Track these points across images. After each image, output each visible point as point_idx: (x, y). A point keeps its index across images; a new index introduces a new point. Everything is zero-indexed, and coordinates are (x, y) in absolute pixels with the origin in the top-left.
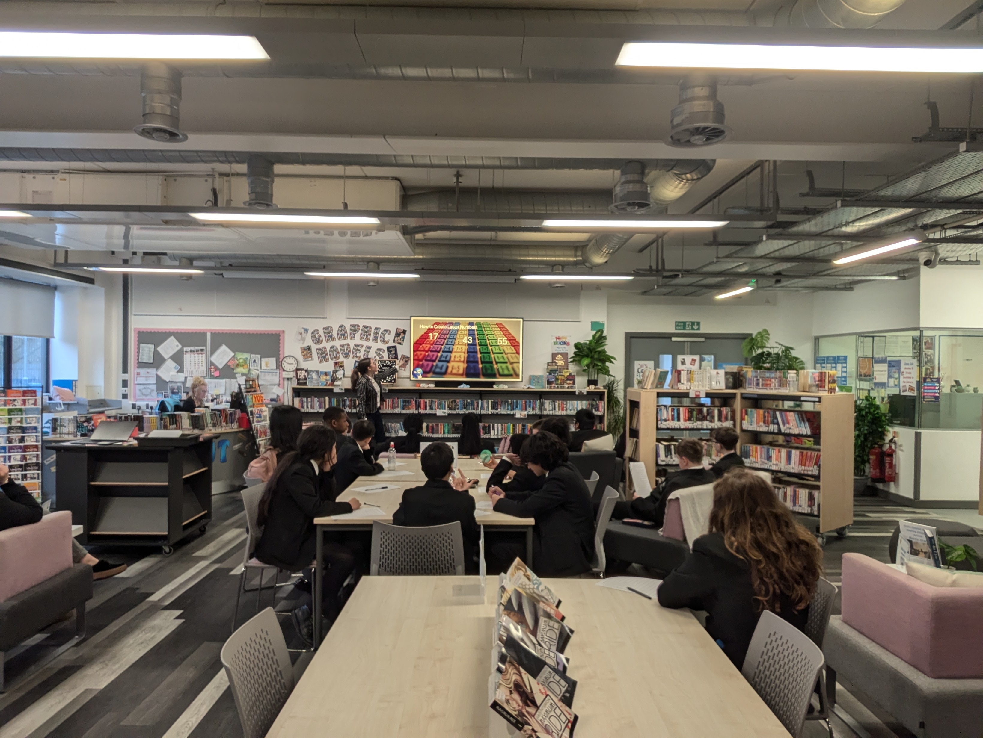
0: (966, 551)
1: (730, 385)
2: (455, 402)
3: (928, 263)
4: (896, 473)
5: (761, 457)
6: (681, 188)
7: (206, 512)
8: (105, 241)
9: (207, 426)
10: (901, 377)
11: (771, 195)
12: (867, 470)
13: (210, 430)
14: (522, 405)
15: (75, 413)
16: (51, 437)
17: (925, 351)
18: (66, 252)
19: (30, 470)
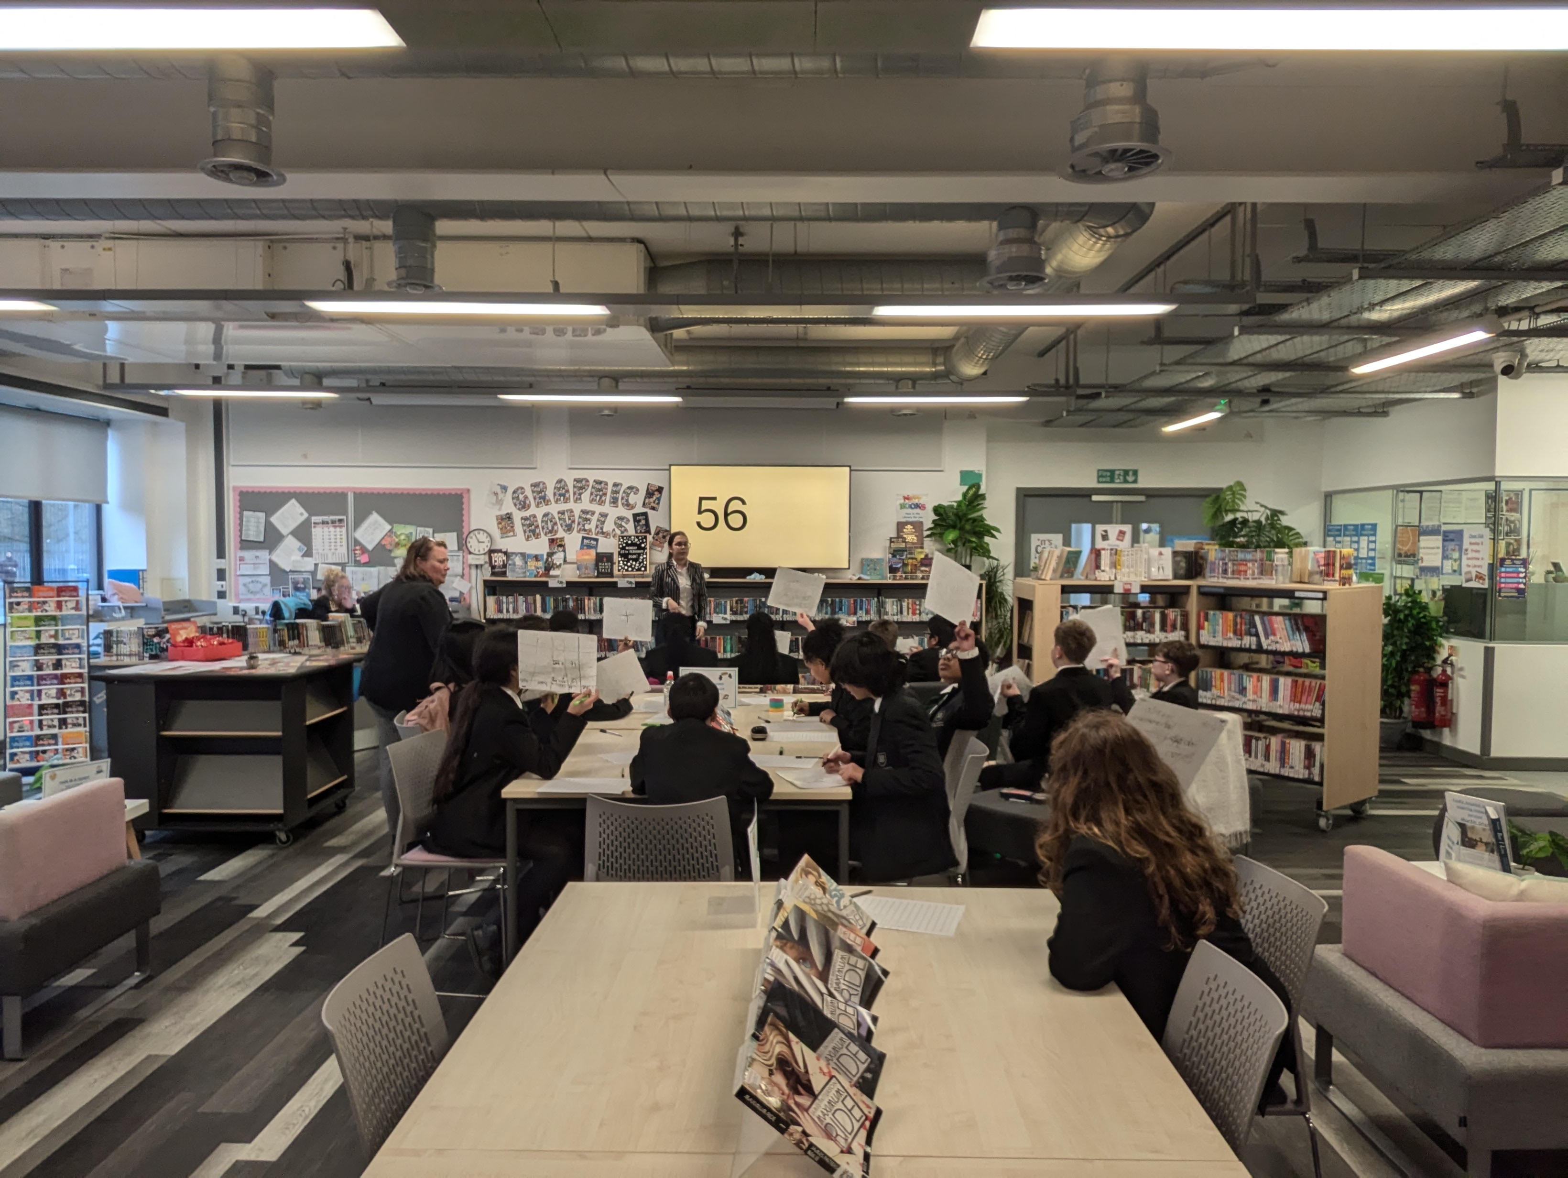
0: (1553, 841)
1: (1182, 572)
2: (742, 601)
3: (1508, 371)
4: (1453, 714)
5: (1229, 689)
6: (1100, 251)
7: (345, 777)
8: (183, 348)
9: (348, 642)
10: (1464, 557)
11: (1248, 261)
12: (1406, 709)
13: (353, 648)
14: (849, 607)
15: (140, 622)
16: (103, 660)
17: (1505, 514)
18: (122, 366)
19: (72, 712)
